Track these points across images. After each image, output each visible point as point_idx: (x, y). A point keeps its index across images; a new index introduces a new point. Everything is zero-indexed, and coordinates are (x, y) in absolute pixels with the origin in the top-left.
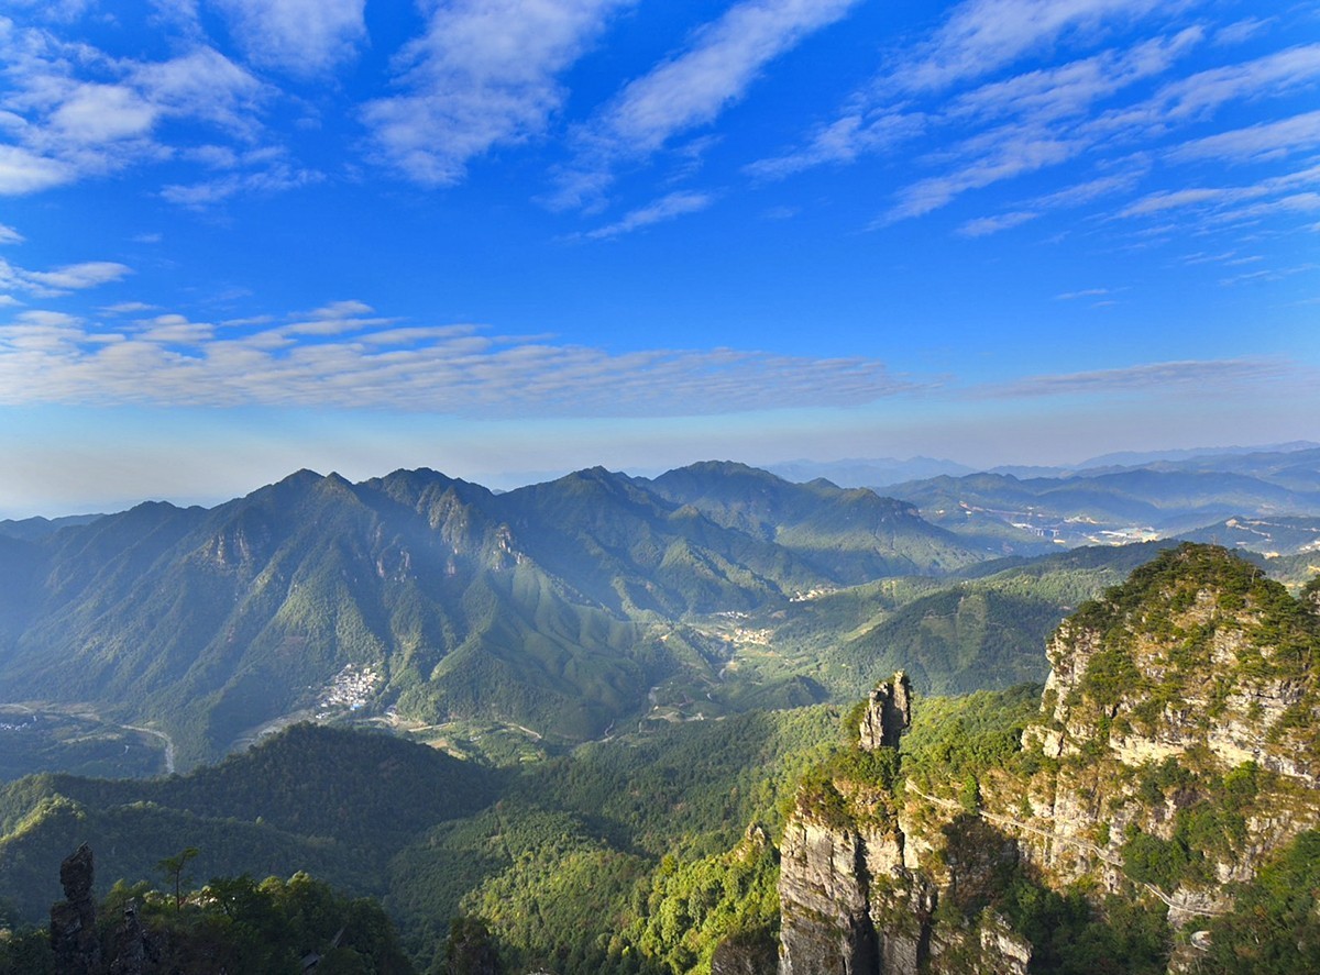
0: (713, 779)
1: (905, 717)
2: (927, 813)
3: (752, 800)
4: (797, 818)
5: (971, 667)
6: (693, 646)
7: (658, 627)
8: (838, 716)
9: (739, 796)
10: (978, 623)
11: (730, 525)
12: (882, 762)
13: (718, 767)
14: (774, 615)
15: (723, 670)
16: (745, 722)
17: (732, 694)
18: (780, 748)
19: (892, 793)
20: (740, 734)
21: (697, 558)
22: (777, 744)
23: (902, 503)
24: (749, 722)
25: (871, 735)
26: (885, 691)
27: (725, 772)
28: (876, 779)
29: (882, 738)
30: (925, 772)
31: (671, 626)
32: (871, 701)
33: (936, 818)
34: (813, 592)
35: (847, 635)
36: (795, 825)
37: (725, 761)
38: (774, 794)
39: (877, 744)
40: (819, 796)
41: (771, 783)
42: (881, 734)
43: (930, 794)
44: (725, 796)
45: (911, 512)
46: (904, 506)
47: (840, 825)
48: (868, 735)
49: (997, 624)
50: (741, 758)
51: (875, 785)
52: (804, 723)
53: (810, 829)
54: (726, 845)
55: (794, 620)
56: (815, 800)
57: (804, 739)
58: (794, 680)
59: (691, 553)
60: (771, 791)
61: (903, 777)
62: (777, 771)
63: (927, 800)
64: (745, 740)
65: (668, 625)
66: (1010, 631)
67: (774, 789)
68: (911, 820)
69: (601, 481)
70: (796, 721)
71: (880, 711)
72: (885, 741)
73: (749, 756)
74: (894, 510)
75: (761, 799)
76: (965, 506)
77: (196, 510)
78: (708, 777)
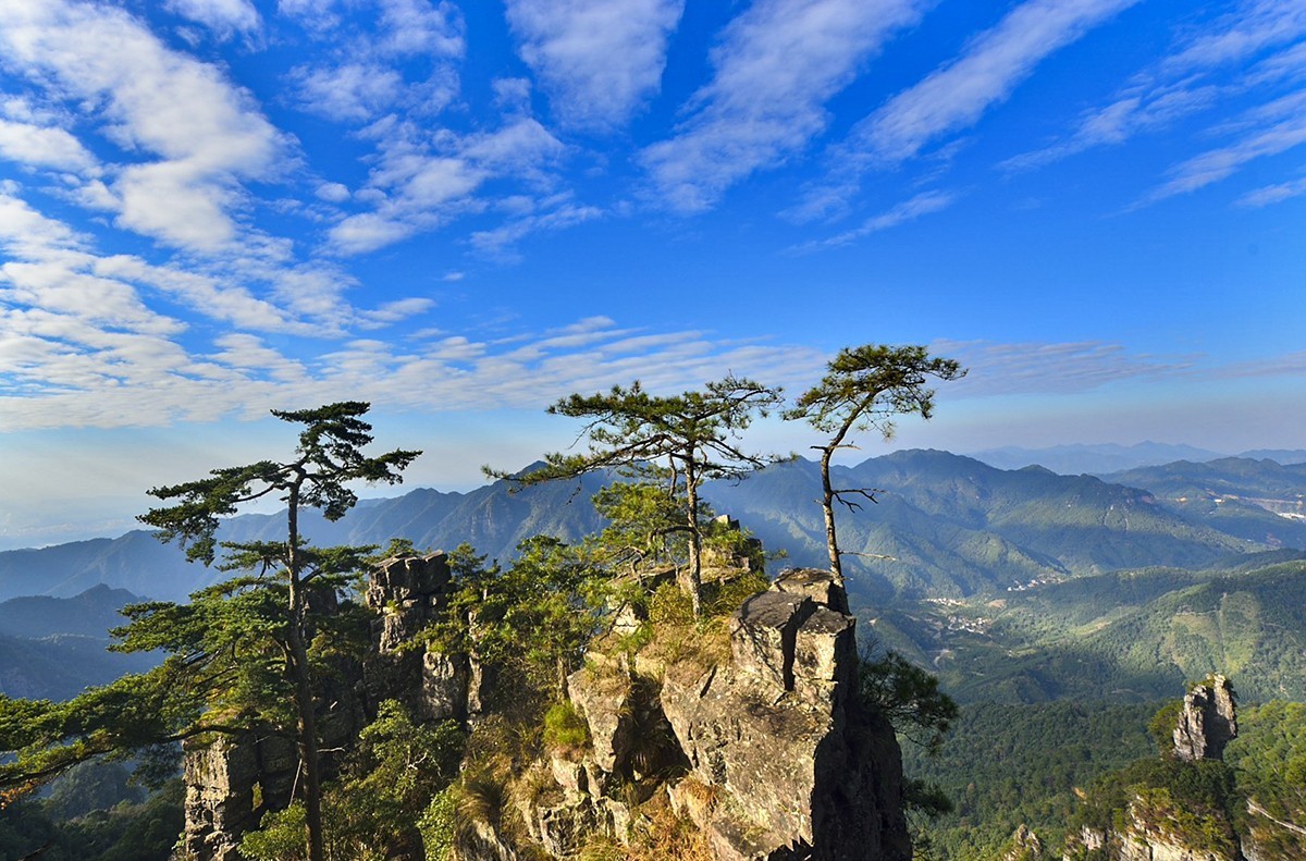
0: (943, 771)
1: (1232, 726)
2: (1285, 843)
3: (993, 799)
4: (1137, 832)
5: (1245, 671)
6: (903, 631)
7: (867, 611)
8: (1085, 716)
9: (977, 793)
10: (1249, 622)
11: (935, 512)
12: (1209, 776)
13: (947, 759)
14: (992, 604)
15: (938, 658)
16: (973, 714)
17: (950, 684)
18: (1018, 745)
19: (1226, 813)
20: (968, 725)
21: (903, 544)
22: (1013, 741)
23: (1135, 490)
24: (977, 713)
25: (1190, 743)
26: (1203, 695)
27: (955, 766)
28: (1205, 795)
29: (1205, 748)
30: (1275, 793)
31: (880, 610)
32: (1187, 706)
33: (1299, 850)
34: (1034, 581)
35: (1080, 629)
36: (1136, 840)
37: (953, 754)
38: (1020, 794)
39: (1198, 755)
40: (1168, 810)
41: (1015, 783)
42: (1203, 744)
43: (1286, 821)
44: (960, 791)
45: (1147, 499)
46: (1137, 493)
47: (1203, 847)
48: (1186, 743)
49: (1274, 625)
50: (972, 751)
51: (1203, 801)
52: (1044, 720)
53: (1157, 848)
54: (973, 844)
55: (1016, 610)
56: (1161, 814)
57: (1046, 737)
58: (1022, 674)
59: (896, 538)
60: (1016, 791)
61: (1244, 796)
62: (1019, 770)
63: (1284, 828)
64: (975, 732)
65: (876, 609)
66: (1294, 634)
67: (1019, 789)
68: (1262, 848)
69: (802, 469)
70: (1035, 717)
71: (1201, 717)
72: (1208, 752)
73: (981, 750)
74: (1126, 498)
75: (1003, 798)
76: (1213, 494)
77: (455, 495)
78: (937, 769)
